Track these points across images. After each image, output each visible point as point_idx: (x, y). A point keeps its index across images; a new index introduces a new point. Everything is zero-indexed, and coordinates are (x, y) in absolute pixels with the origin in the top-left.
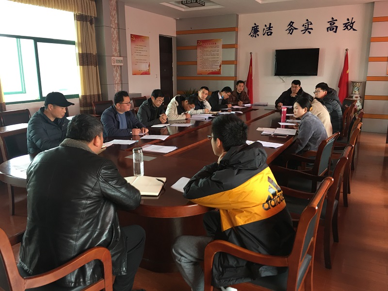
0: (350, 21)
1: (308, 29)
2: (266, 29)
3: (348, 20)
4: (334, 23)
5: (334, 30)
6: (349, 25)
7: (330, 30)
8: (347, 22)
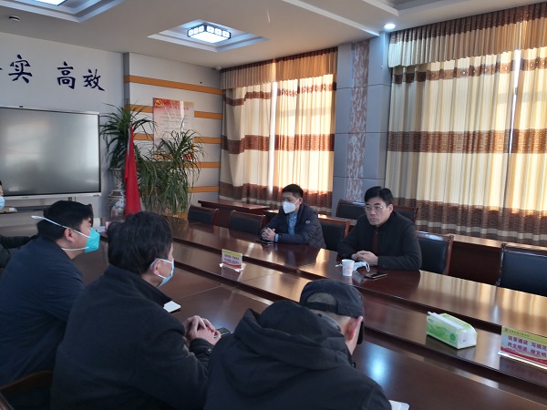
0: (93, 74)
1: (22, 73)
3: (90, 71)
4: (69, 72)
5: (70, 84)
6: (91, 80)
7: (64, 83)
8: (90, 74)
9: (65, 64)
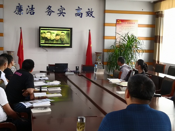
0: (90, 11)
1: (62, 13)
2: (29, 9)
3: (89, 9)
4: (80, 11)
5: (80, 16)
6: (89, 13)
7: (78, 16)
8: (89, 11)
9: (79, 7)
